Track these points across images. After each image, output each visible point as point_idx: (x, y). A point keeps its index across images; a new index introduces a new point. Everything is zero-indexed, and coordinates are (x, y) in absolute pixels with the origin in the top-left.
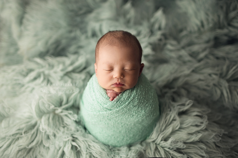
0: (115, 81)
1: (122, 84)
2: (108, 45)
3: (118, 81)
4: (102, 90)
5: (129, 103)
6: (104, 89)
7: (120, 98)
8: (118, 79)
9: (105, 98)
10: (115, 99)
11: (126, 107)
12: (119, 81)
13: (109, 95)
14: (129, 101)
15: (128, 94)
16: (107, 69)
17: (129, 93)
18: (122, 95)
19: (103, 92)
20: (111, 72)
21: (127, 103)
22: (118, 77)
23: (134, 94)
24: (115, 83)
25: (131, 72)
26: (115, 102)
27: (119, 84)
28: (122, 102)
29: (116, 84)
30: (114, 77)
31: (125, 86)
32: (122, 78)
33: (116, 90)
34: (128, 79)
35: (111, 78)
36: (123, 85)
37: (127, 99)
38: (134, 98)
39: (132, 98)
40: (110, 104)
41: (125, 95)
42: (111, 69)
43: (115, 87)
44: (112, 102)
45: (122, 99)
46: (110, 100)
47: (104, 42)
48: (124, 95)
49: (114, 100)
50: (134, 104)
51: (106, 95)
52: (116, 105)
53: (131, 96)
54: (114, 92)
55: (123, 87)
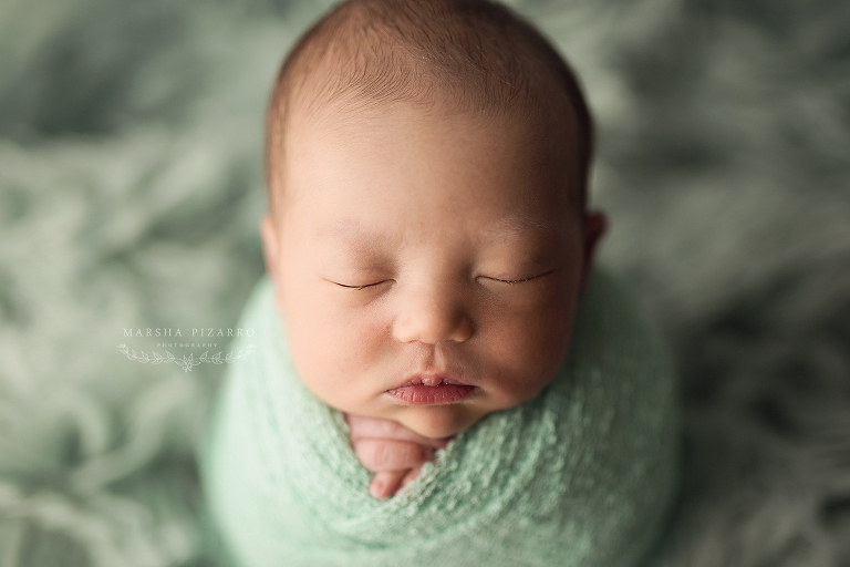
0: (410, 364)
1: (463, 381)
2: (351, 93)
3: (430, 363)
4: (320, 418)
5: (511, 505)
6: (332, 411)
7: (445, 478)
8: (431, 347)
9: (338, 473)
10: (412, 485)
11: (486, 529)
12: (441, 362)
13: (367, 452)
14: (509, 492)
15: (505, 447)
16: (351, 275)
17: (508, 439)
18: (460, 454)
19: (328, 436)
20: (379, 294)
21: (495, 507)
22: (430, 339)
23: (544, 440)
24: (406, 376)
25: (520, 297)
26: (412, 510)
27: (441, 384)
28: (459, 503)
29: (417, 384)
30: (402, 333)
31: (482, 394)
32: (458, 339)
33: (419, 422)
34: (499, 343)
35: (381, 343)
36: (468, 390)
37: (494, 479)
38: (541, 468)
39: (527, 467)
40: (372, 515)
41: (482, 453)
42: (379, 277)
43: (406, 407)
44: (393, 503)
45: (462, 483)
46: (375, 491)
47: (327, 68)
48: (475, 450)
49: (401, 496)
50: (538, 505)
51: (348, 452)
52: (419, 522)
53: (520, 453)
54: (402, 435)
55: (470, 402)
